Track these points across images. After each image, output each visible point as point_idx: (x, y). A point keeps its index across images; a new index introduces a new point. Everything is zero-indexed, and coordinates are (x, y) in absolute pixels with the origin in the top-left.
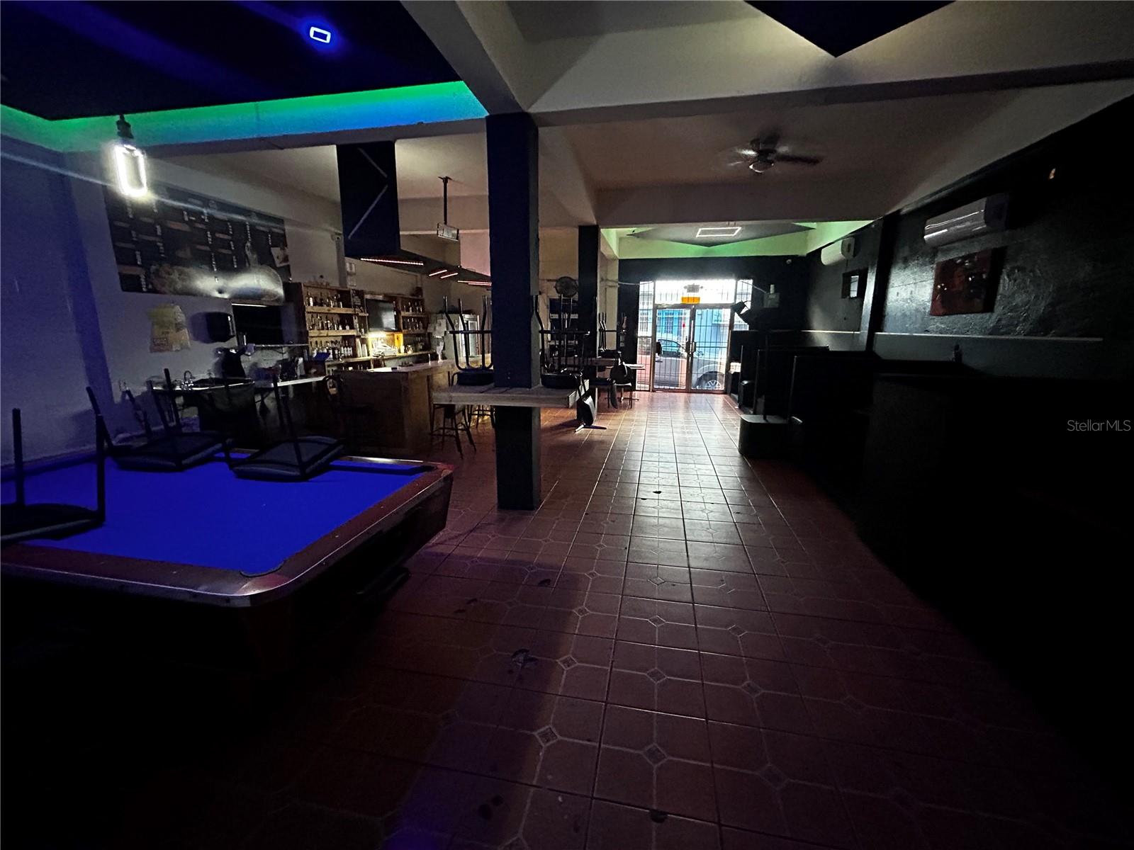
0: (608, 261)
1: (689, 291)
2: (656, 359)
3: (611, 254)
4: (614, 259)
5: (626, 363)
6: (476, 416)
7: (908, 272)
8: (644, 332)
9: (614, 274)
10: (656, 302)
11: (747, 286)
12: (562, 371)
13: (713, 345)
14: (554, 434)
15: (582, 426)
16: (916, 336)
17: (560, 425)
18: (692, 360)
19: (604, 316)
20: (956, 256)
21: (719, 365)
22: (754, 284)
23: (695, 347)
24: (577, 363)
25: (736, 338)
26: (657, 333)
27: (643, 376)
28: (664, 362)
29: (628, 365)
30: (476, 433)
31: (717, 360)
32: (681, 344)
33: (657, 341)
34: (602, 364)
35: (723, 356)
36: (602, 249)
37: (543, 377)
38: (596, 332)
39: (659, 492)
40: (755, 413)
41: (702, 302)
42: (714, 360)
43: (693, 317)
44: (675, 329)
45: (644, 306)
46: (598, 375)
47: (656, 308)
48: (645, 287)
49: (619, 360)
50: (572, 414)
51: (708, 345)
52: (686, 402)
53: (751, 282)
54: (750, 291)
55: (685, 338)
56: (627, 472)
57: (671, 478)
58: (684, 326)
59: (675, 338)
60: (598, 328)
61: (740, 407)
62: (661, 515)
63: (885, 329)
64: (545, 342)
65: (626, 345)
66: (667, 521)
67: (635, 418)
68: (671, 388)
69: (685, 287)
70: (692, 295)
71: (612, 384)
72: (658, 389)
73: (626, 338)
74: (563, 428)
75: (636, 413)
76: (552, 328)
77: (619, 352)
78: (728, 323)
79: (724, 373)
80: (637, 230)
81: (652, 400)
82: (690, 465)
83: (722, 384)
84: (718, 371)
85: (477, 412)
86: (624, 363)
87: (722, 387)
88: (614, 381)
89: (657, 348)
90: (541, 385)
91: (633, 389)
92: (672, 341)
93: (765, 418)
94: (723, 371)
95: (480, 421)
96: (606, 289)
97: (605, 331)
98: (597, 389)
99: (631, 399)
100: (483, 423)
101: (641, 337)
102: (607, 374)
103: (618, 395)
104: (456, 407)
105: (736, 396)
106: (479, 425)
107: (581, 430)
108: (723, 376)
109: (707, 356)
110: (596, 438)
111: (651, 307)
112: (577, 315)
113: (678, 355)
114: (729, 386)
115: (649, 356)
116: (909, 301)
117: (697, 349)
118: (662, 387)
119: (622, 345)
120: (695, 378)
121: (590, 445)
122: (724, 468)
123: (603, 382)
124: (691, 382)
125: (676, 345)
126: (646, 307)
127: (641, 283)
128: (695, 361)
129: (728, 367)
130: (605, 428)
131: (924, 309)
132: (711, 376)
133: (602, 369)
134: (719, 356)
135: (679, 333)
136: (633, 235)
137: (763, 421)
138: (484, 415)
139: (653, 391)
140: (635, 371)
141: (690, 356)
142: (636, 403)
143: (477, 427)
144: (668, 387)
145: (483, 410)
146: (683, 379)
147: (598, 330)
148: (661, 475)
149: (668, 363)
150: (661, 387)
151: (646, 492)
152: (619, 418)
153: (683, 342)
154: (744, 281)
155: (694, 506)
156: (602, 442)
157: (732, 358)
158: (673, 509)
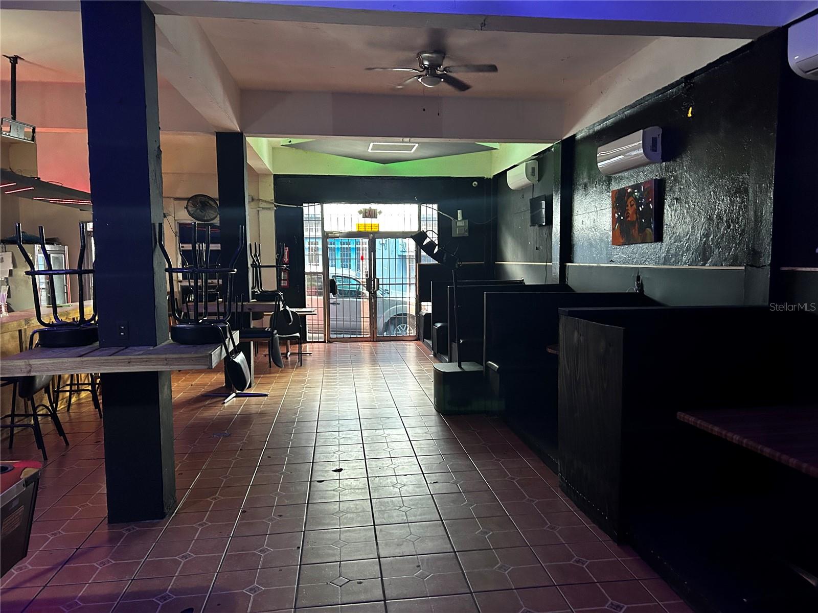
0: (258, 176)
1: (365, 216)
2: (331, 301)
3: (262, 167)
4: (266, 174)
5: (290, 308)
6: (68, 394)
7: (588, 199)
8: (313, 266)
9: (268, 192)
10: (327, 229)
11: (431, 211)
12: (201, 321)
13: (399, 281)
14: (192, 410)
15: (234, 395)
16: (603, 267)
17: (203, 396)
18: (375, 301)
19: (258, 248)
20: (628, 185)
21: (408, 306)
22: (439, 209)
23: (378, 284)
24: (222, 310)
25: (424, 273)
26: (330, 268)
27: (315, 322)
28: (341, 304)
29: (294, 310)
30: (68, 419)
31: (404, 299)
32: (361, 281)
33: (331, 278)
34: (257, 310)
35: (411, 294)
36: (250, 161)
37: (173, 330)
38: (248, 268)
39: (340, 470)
40: (450, 361)
41: (381, 230)
42: (401, 299)
43: (372, 249)
44: (353, 263)
45: (311, 233)
46: (253, 324)
47: (326, 236)
48: (310, 210)
49: (281, 303)
50: (219, 379)
51: (393, 281)
52: (371, 353)
53: (435, 206)
54: (436, 216)
55: (364, 274)
56: (298, 449)
57: (356, 450)
58: (362, 259)
59: (353, 274)
60: (250, 262)
61: (435, 355)
62: (343, 498)
63: (575, 260)
64: (175, 283)
65: (289, 283)
66: (352, 505)
67: (307, 378)
68: (352, 336)
69: (360, 212)
70: (369, 221)
71: (273, 335)
72: (337, 339)
73: (289, 275)
74: (206, 400)
75: (309, 372)
76: (183, 263)
77: (280, 293)
78: (414, 254)
79: (414, 314)
80: (295, 141)
81: (328, 353)
82: (378, 431)
83: (413, 329)
84: (408, 313)
85: (68, 388)
86: (287, 308)
87: (413, 333)
88: (276, 331)
89: (331, 286)
90: (170, 340)
91: (303, 340)
92: (349, 278)
93: (460, 366)
94: (413, 312)
95: (73, 400)
96: (258, 211)
97: (260, 267)
98: (252, 343)
99: (300, 354)
100: (79, 404)
101: (311, 273)
102: (266, 323)
103: (282, 350)
104: (38, 380)
105: (430, 342)
106: (72, 407)
107: (231, 400)
108: (413, 318)
109: (393, 295)
110: (254, 409)
111: (319, 234)
112: (219, 245)
113: (358, 294)
114: (422, 331)
115: (322, 298)
116: (593, 229)
117: (381, 286)
118: (342, 336)
119: (284, 284)
120: (380, 323)
121: (246, 419)
122: (419, 430)
123: (260, 333)
124: (376, 328)
125: (354, 282)
126: (312, 234)
127: (304, 205)
128: (379, 301)
129: (418, 308)
130: (266, 395)
131: (607, 238)
132: (399, 319)
133: (258, 316)
134: (406, 294)
135: (358, 268)
136: (291, 146)
137: (458, 370)
138: (79, 391)
139: (330, 342)
140: (303, 318)
141: (373, 296)
142: (309, 359)
143: (68, 410)
144: (348, 336)
145: (78, 384)
146: (366, 324)
147: (249, 266)
148: (342, 448)
149: (347, 307)
150: (339, 336)
151: (324, 471)
152: (284, 380)
153: (363, 278)
154: (428, 205)
155: (384, 482)
156: (262, 414)
157: (422, 297)
158: (358, 489)
